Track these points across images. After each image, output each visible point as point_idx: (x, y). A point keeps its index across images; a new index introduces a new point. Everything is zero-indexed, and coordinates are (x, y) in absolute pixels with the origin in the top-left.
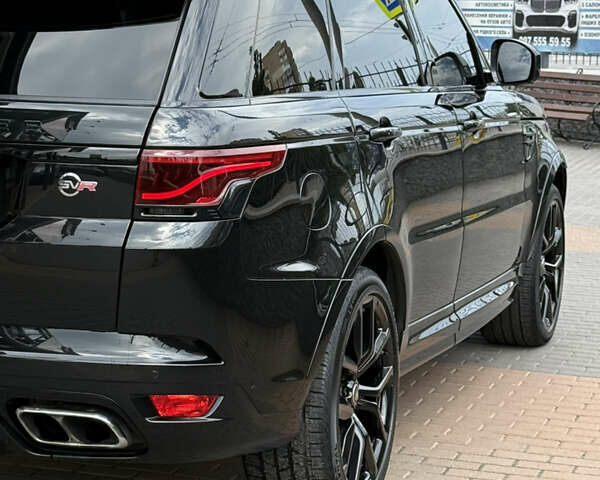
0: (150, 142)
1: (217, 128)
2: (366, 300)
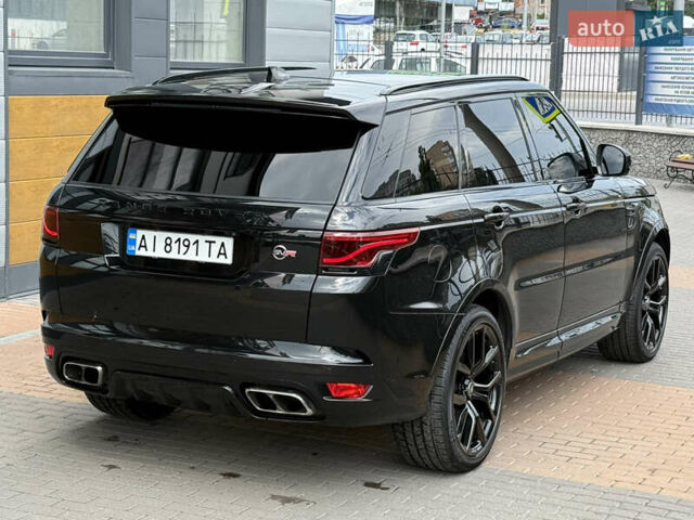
0: (330, 226)
1: (373, 218)
2: (476, 327)
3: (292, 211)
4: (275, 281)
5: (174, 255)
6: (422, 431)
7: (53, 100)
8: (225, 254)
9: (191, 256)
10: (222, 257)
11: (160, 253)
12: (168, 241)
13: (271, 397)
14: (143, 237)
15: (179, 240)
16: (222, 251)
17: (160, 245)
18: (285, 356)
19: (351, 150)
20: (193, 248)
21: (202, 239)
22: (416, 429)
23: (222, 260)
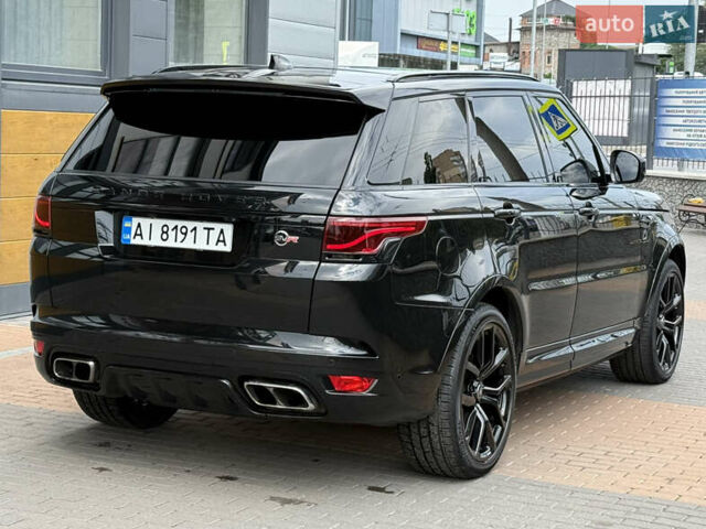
0: (333, 212)
1: (379, 205)
2: (485, 327)
3: (294, 197)
4: (277, 270)
5: (170, 243)
6: (429, 432)
7: (49, 115)
8: (224, 241)
9: (188, 244)
10: (221, 244)
11: (156, 242)
12: (165, 229)
13: (271, 390)
14: (139, 225)
15: (176, 227)
16: (221, 238)
17: (157, 232)
18: (288, 347)
19: (355, 137)
20: (190, 235)
21: (200, 225)
22: (422, 430)
23: (221, 248)
